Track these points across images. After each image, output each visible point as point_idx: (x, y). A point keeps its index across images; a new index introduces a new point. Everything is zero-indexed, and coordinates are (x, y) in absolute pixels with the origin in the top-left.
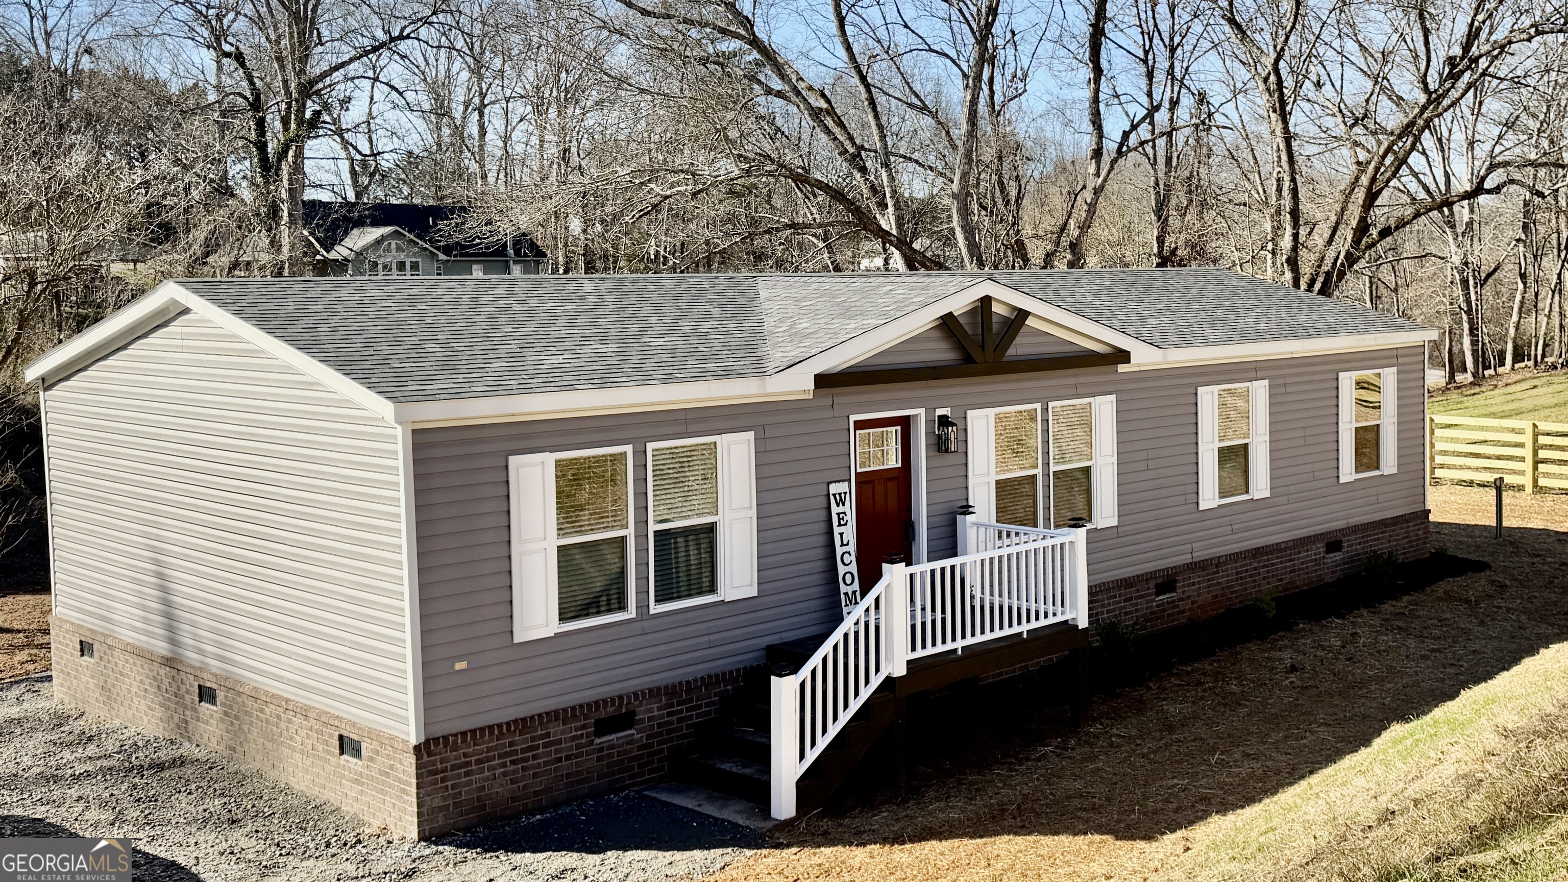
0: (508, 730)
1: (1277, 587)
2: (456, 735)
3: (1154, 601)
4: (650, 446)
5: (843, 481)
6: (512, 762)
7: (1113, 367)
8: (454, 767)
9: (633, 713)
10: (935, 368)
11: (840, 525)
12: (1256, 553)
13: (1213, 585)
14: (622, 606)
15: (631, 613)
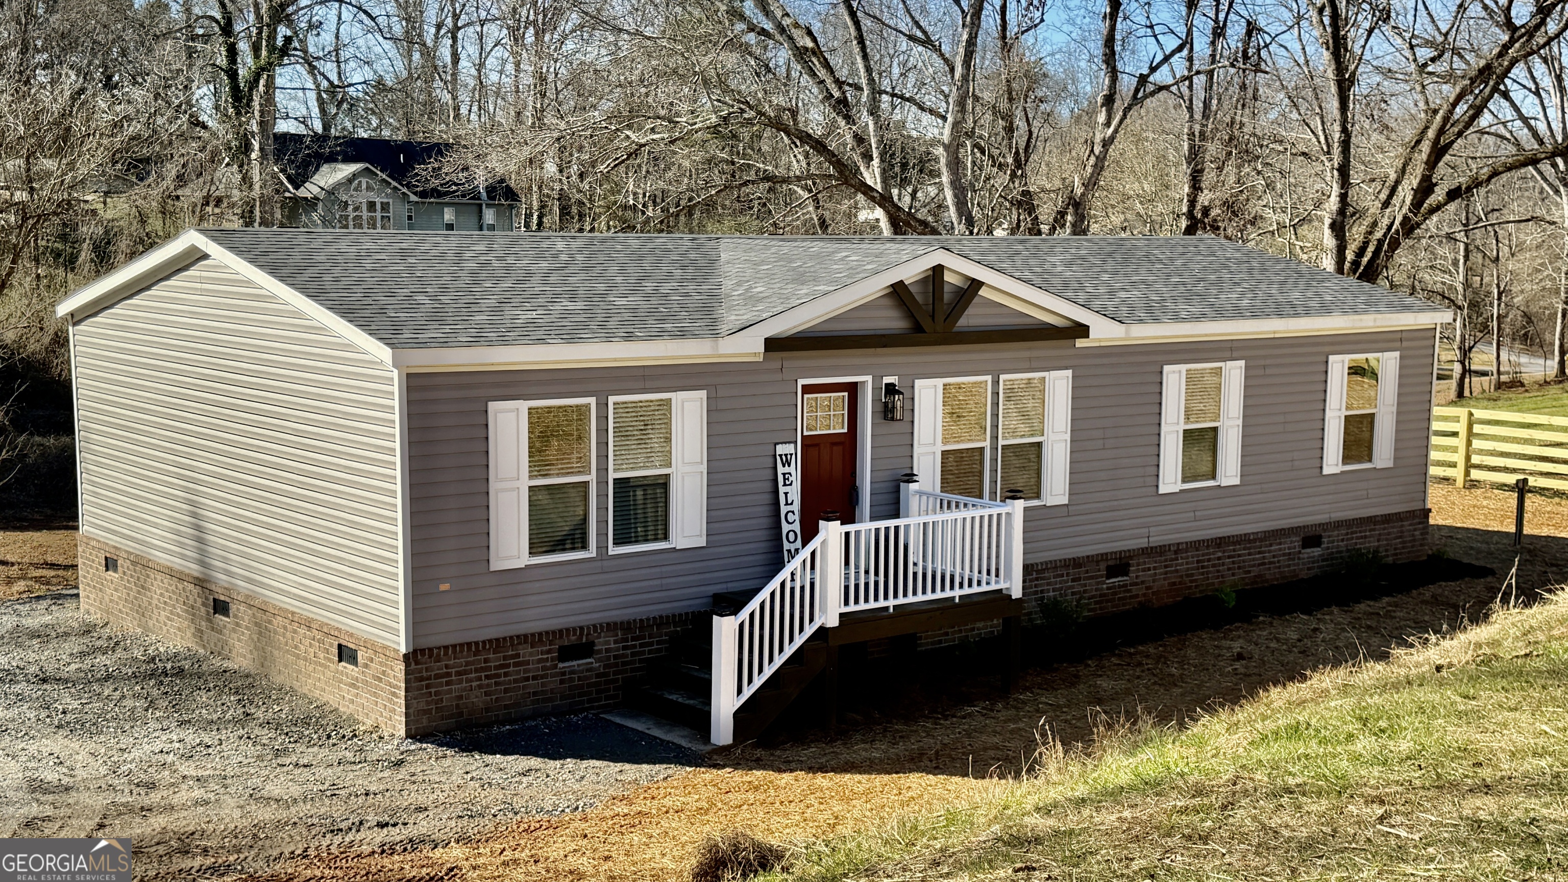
0: (484, 647)
1: (1243, 579)
2: (439, 648)
3: (1104, 583)
4: (612, 399)
5: (790, 443)
6: (487, 677)
7: (1069, 342)
8: (437, 676)
9: (592, 644)
10: (884, 336)
11: (785, 485)
12: (1220, 542)
13: (1171, 572)
14: (584, 546)
15: (592, 552)
